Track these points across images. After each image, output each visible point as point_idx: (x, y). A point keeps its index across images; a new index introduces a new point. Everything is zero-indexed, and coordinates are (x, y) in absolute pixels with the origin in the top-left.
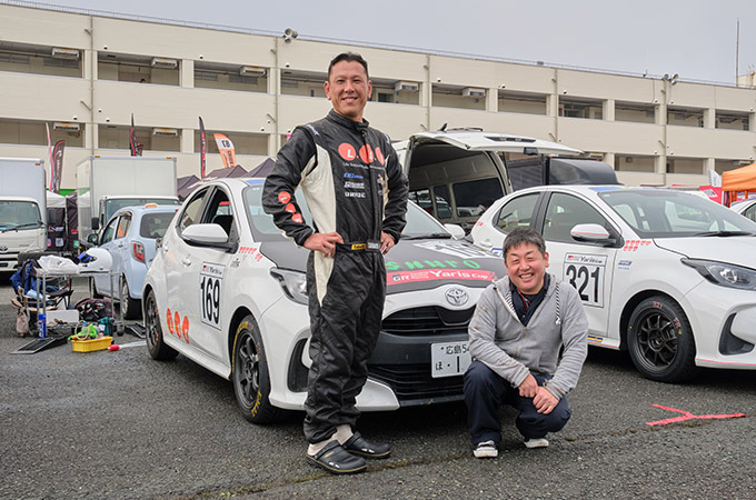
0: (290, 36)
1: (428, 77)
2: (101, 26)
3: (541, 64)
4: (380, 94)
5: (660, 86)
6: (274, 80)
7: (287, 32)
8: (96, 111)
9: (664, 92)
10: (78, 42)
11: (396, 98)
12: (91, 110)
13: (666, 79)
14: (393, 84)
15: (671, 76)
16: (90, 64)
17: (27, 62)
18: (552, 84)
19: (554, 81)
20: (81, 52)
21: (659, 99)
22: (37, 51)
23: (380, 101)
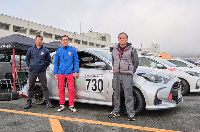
1: (29, 27)
3: (51, 27)
4: (15, 30)
9: (74, 36)
11: (19, 31)
13: (74, 33)
14: (19, 28)
19: (55, 31)
21: (73, 37)
23: (15, 31)
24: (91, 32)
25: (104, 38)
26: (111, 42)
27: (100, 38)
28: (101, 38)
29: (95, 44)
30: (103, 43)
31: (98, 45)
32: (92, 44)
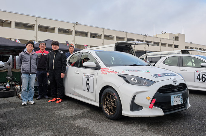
0: (77, 24)
1: (103, 33)
2: (39, 20)
3: (123, 31)
4: (93, 36)
5: (144, 37)
6: (74, 33)
7: (77, 23)
8: (37, 38)
9: (145, 38)
10: (34, 23)
11: (96, 37)
12: (36, 38)
14: (96, 34)
15: (146, 35)
16: (36, 28)
17: (21, 26)
18: (126, 36)
19: (126, 35)
20: (34, 25)
22: (23, 24)
24: (164, 33)
25: (177, 38)
26: (185, 41)
27: (173, 38)
28: (175, 38)
29: (167, 44)
30: (176, 43)
31: (170, 45)
32: (163, 44)
